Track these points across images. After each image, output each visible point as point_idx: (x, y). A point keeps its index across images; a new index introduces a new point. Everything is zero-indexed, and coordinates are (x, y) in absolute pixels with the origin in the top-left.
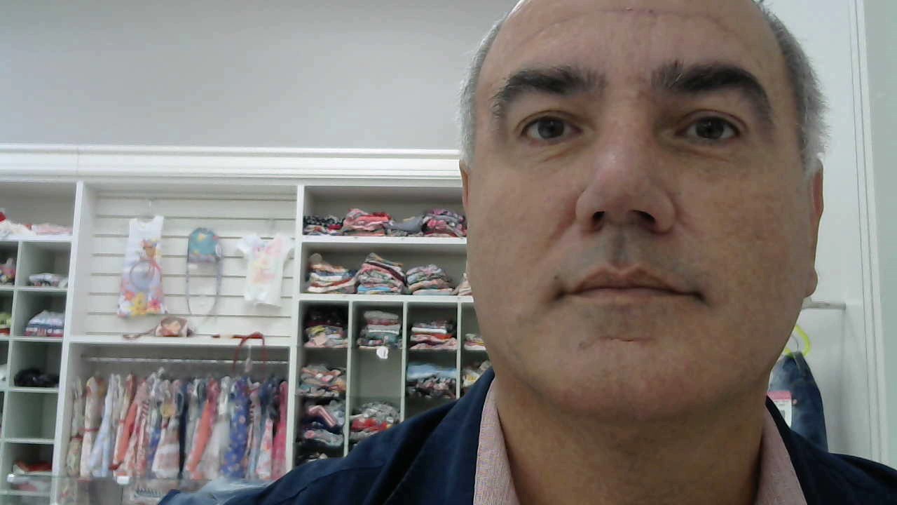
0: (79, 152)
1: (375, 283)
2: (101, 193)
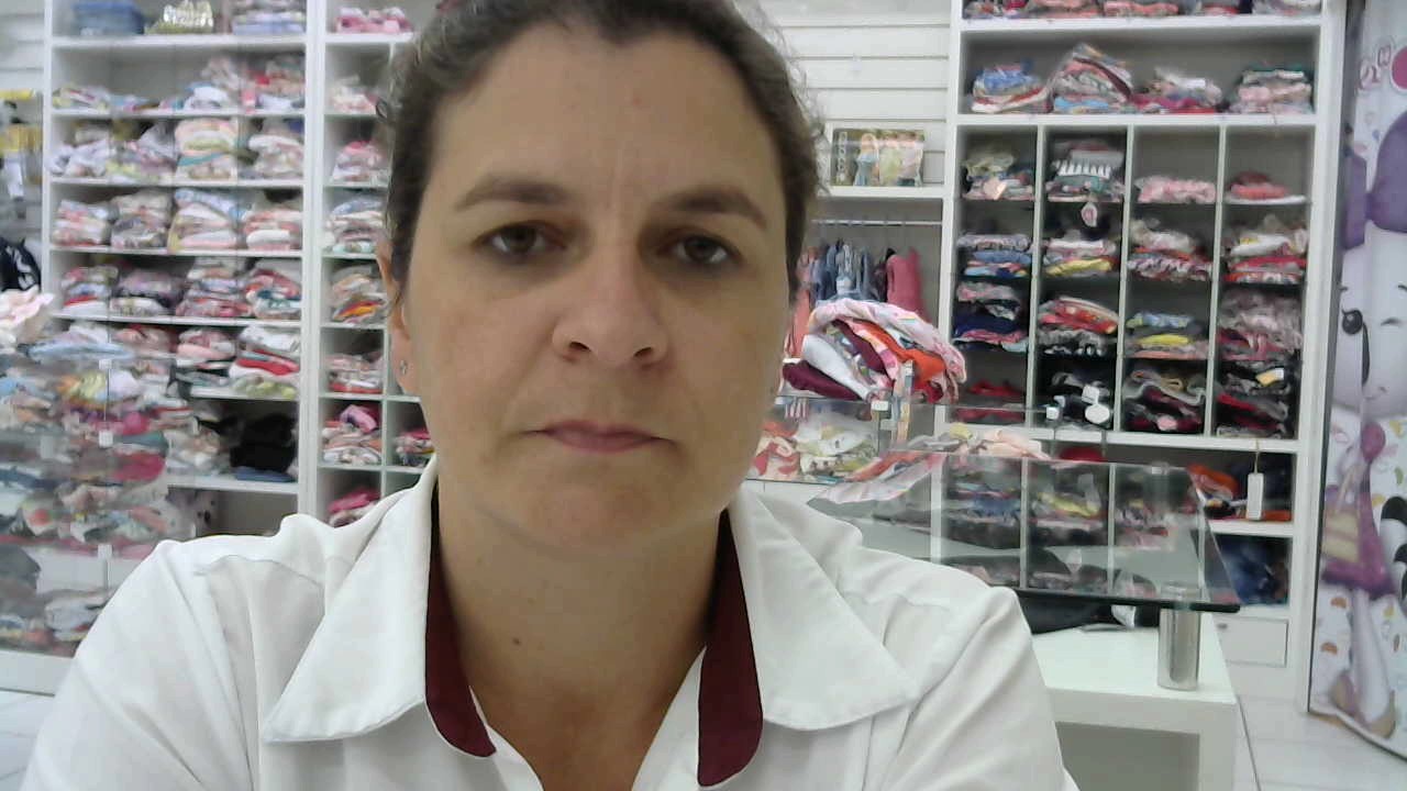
1: (1084, 95)
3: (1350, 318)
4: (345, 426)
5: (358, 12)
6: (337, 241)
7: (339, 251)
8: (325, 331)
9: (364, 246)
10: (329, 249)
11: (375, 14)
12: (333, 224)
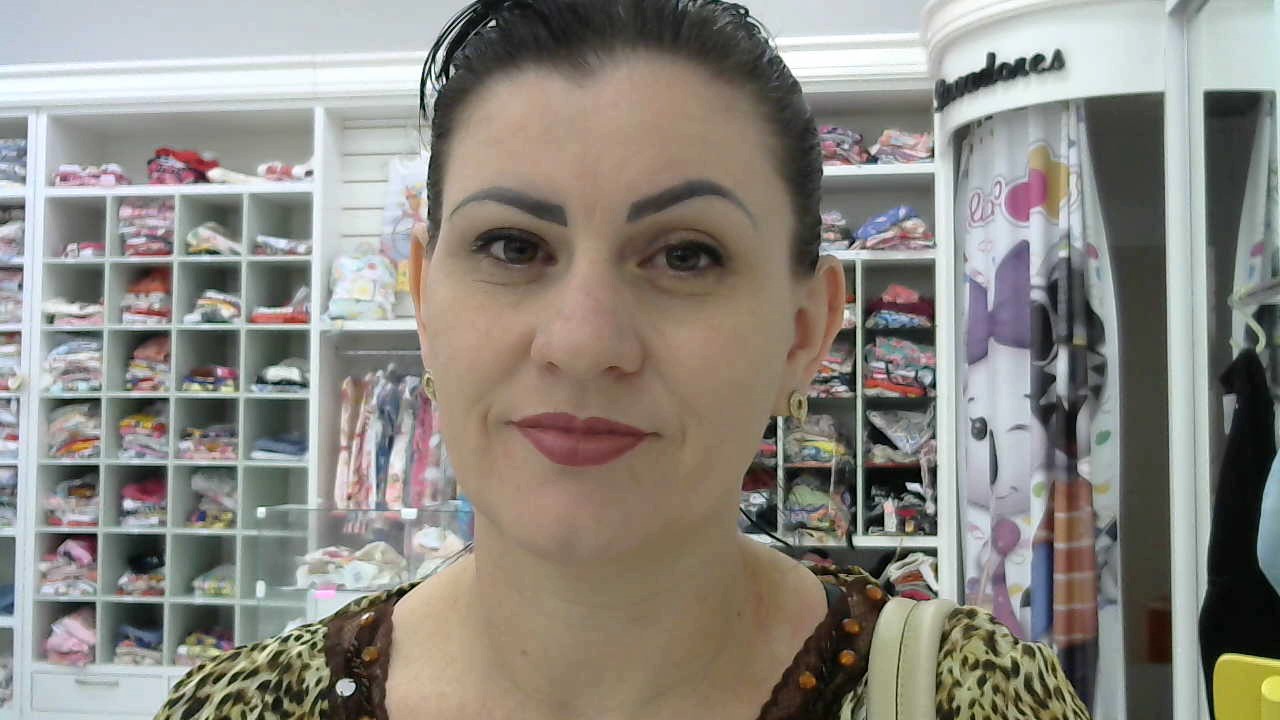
0: (313, 65)
2: (349, 121)
3: (978, 425)
4: (61, 560)
5: (75, 168)
6: (55, 382)
7: (58, 391)
8: (44, 469)
9: (82, 386)
10: (47, 389)
11: (92, 170)
12: (50, 366)
